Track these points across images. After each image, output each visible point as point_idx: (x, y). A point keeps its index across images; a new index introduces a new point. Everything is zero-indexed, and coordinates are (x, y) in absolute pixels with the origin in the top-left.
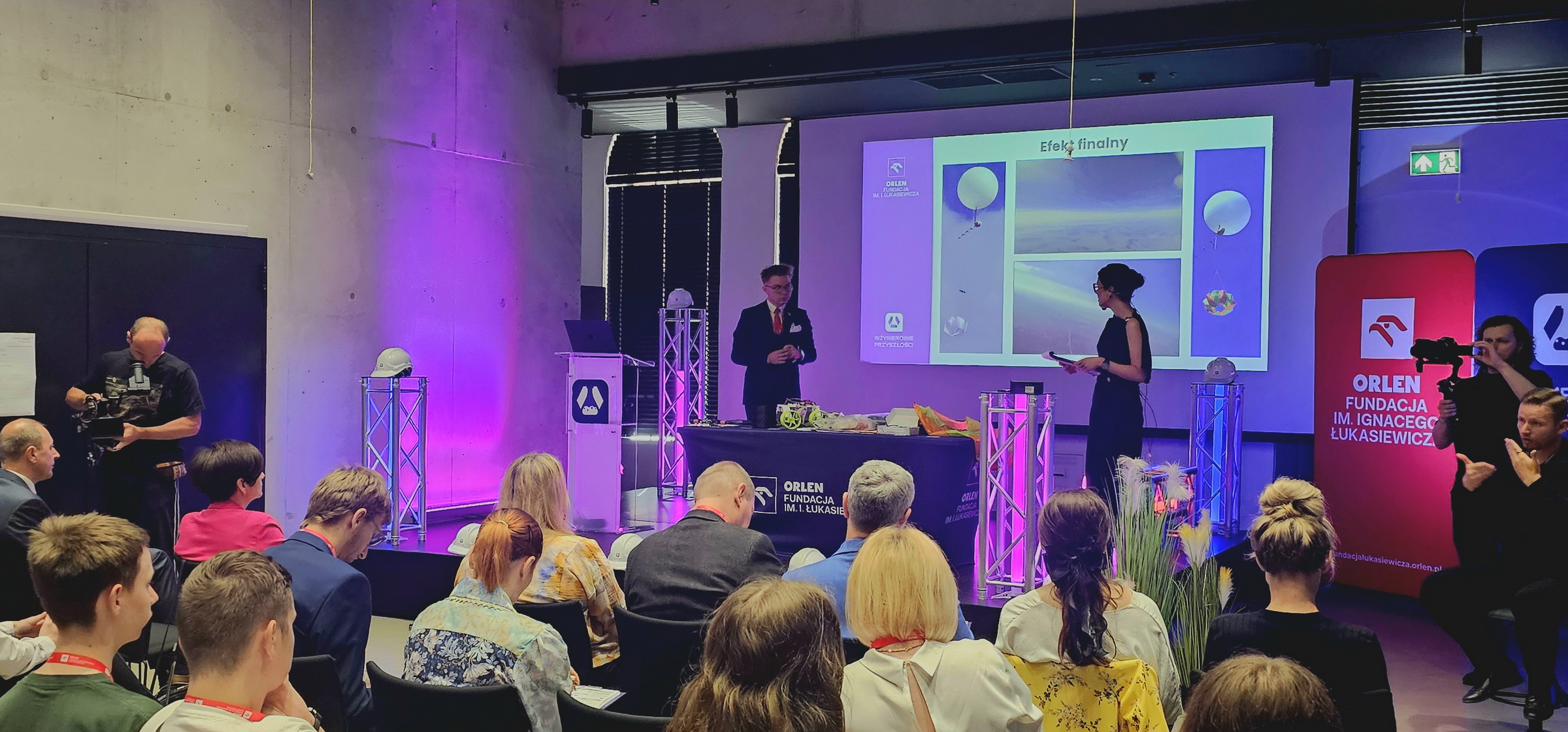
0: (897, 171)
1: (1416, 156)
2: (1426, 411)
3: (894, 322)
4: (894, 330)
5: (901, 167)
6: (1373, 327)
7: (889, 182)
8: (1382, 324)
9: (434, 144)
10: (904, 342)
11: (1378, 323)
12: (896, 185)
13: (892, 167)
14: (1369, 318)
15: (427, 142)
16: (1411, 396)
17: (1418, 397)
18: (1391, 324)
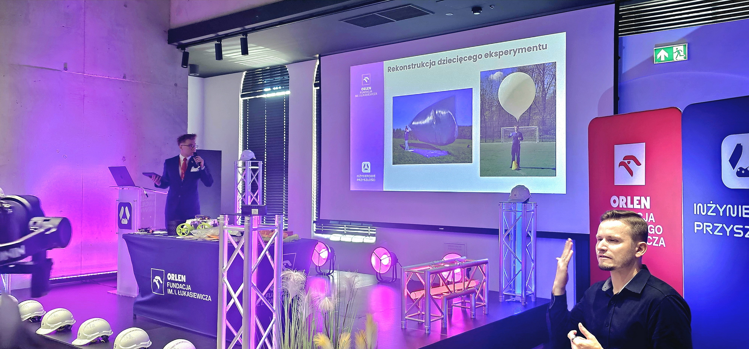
0: (367, 81)
1: (657, 51)
2: (654, 221)
3: (366, 167)
4: (366, 171)
5: (368, 79)
6: (621, 164)
7: (362, 88)
8: (626, 161)
9: (66, 69)
10: (371, 178)
11: (623, 161)
12: (366, 90)
13: (364, 79)
14: (618, 159)
15: (61, 67)
16: (645, 210)
17: (649, 211)
18: (632, 161)
